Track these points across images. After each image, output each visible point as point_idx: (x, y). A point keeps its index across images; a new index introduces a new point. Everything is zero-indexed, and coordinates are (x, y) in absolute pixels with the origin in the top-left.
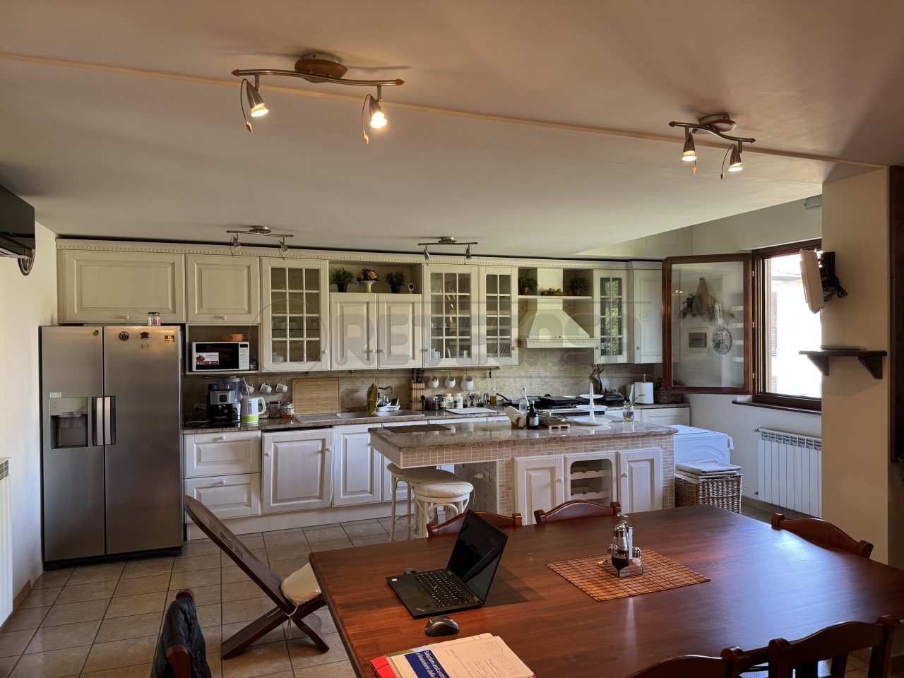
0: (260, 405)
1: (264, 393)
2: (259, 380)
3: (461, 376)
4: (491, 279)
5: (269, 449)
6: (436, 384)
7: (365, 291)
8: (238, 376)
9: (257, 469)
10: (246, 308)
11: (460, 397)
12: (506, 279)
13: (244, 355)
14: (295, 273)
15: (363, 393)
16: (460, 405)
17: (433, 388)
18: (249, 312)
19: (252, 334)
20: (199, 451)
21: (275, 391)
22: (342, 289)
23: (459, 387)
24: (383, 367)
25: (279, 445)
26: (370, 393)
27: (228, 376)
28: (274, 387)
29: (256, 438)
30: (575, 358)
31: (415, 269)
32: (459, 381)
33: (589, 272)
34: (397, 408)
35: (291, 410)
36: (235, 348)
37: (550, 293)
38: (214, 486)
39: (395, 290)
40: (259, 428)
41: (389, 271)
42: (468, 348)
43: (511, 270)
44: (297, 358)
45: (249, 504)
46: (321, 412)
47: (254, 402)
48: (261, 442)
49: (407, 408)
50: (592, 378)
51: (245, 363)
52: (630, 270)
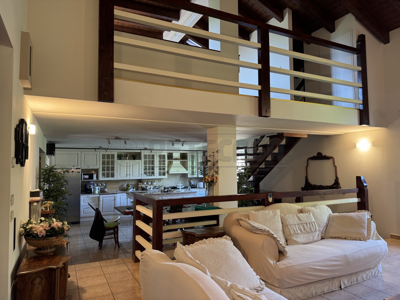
0: (98, 189)
1: (99, 186)
2: (98, 182)
4: (160, 156)
5: (101, 199)
7: (126, 159)
8: (92, 181)
9: (98, 204)
10: (95, 164)
11: (152, 187)
12: (164, 156)
13: (95, 176)
14: (108, 155)
15: (125, 186)
16: (152, 189)
17: (145, 184)
18: (96, 165)
19: (97, 171)
20: (84, 199)
22: (120, 159)
23: (152, 184)
24: (131, 179)
25: (104, 198)
26: (127, 186)
27: (90, 181)
28: (102, 184)
29: (98, 197)
30: (184, 176)
31: (140, 154)
32: (152, 182)
33: (187, 154)
34: (135, 189)
35: (106, 190)
36: (92, 174)
37: (176, 159)
38: (87, 208)
39: (134, 159)
40: (98, 194)
41: (133, 154)
42: (154, 174)
43: (165, 153)
44: (108, 176)
46: (114, 191)
47: (97, 188)
48: (99, 197)
49: (137, 189)
50: (189, 181)
51: (95, 178)
52: (197, 153)
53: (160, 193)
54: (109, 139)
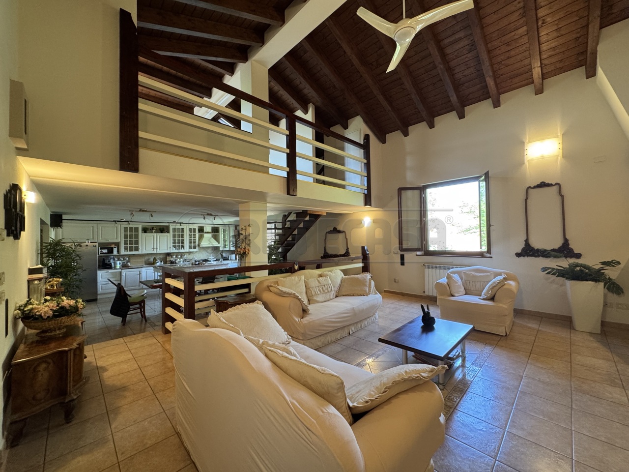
0: (120, 264)
1: (121, 260)
2: (119, 256)
3: (182, 254)
4: (190, 230)
5: (123, 274)
6: (174, 256)
7: (152, 233)
8: (112, 256)
9: (119, 279)
11: (182, 260)
12: (194, 230)
13: (115, 250)
14: (131, 229)
15: (152, 260)
16: (182, 262)
17: (174, 258)
18: (117, 239)
19: (118, 245)
20: (102, 275)
21: (124, 260)
22: (145, 232)
23: (181, 257)
24: (158, 252)
25: (126, 273)
26: (154, 259)
27: (109, 256)
28: (124, 259)
29: (119, 272)
30: (216, 249)
31: (168, 227)
32: (181, 256)
33: (218, 227)
34: (162, 263)
35: (129, 264)
36: (112, 248)
37: (208, 233)
38: (106, 284)
39: (162, 232)
40: (120, 269)
41: (160, 227)
42: (184, 247)
43: (196, 227)
44: (131, 250)
46: (139, 265)
47: (118, 262)
48: (121, 272)
49: (165, 263)
50: (221, 254)
51: (115, 252)
52: (229, 227)
53: (191, 266)
54: (133, 211)
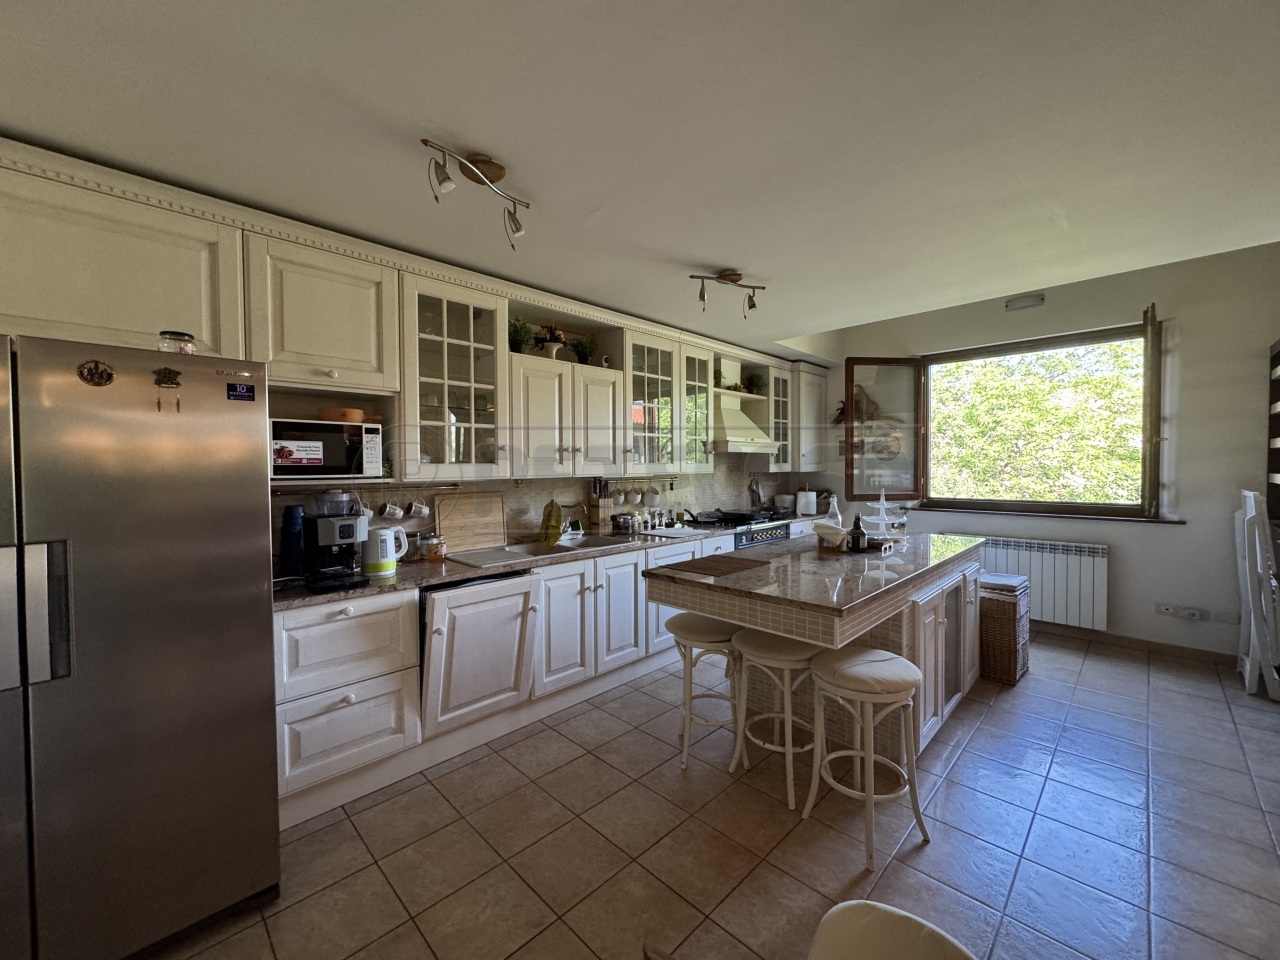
0: (398, 546)
1: (392, 521)
2: (379, 496)
4: (691, 366)
9: (415, 661)
10: (374, 362)
11: (647, 515)
12: (705, 365)
13: (372, 450)
14: (458, 310)
15: (535, 516)
17: (619, 504)
18: (380, 369)
19: (384, 410)
21: (409, 516)
24: (578, 473)
25: (456, 612)
26: (546, 515)
28: (408, 510)
29: (410, 603)
31: (616, 338)
33: (766, 368)
34: (581, 533)
36: (356, 432)
37: (732, 387)
38: (330, 709)
39: (583, 360)
43: (708, 355)
45: (400, 728)
47: (387, 535)
48: (422, 612)
50: (751, 488)
51: (373, 464)
52: (797, 372)
